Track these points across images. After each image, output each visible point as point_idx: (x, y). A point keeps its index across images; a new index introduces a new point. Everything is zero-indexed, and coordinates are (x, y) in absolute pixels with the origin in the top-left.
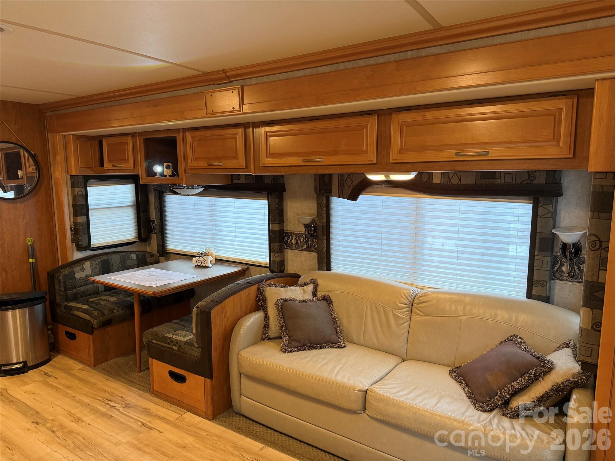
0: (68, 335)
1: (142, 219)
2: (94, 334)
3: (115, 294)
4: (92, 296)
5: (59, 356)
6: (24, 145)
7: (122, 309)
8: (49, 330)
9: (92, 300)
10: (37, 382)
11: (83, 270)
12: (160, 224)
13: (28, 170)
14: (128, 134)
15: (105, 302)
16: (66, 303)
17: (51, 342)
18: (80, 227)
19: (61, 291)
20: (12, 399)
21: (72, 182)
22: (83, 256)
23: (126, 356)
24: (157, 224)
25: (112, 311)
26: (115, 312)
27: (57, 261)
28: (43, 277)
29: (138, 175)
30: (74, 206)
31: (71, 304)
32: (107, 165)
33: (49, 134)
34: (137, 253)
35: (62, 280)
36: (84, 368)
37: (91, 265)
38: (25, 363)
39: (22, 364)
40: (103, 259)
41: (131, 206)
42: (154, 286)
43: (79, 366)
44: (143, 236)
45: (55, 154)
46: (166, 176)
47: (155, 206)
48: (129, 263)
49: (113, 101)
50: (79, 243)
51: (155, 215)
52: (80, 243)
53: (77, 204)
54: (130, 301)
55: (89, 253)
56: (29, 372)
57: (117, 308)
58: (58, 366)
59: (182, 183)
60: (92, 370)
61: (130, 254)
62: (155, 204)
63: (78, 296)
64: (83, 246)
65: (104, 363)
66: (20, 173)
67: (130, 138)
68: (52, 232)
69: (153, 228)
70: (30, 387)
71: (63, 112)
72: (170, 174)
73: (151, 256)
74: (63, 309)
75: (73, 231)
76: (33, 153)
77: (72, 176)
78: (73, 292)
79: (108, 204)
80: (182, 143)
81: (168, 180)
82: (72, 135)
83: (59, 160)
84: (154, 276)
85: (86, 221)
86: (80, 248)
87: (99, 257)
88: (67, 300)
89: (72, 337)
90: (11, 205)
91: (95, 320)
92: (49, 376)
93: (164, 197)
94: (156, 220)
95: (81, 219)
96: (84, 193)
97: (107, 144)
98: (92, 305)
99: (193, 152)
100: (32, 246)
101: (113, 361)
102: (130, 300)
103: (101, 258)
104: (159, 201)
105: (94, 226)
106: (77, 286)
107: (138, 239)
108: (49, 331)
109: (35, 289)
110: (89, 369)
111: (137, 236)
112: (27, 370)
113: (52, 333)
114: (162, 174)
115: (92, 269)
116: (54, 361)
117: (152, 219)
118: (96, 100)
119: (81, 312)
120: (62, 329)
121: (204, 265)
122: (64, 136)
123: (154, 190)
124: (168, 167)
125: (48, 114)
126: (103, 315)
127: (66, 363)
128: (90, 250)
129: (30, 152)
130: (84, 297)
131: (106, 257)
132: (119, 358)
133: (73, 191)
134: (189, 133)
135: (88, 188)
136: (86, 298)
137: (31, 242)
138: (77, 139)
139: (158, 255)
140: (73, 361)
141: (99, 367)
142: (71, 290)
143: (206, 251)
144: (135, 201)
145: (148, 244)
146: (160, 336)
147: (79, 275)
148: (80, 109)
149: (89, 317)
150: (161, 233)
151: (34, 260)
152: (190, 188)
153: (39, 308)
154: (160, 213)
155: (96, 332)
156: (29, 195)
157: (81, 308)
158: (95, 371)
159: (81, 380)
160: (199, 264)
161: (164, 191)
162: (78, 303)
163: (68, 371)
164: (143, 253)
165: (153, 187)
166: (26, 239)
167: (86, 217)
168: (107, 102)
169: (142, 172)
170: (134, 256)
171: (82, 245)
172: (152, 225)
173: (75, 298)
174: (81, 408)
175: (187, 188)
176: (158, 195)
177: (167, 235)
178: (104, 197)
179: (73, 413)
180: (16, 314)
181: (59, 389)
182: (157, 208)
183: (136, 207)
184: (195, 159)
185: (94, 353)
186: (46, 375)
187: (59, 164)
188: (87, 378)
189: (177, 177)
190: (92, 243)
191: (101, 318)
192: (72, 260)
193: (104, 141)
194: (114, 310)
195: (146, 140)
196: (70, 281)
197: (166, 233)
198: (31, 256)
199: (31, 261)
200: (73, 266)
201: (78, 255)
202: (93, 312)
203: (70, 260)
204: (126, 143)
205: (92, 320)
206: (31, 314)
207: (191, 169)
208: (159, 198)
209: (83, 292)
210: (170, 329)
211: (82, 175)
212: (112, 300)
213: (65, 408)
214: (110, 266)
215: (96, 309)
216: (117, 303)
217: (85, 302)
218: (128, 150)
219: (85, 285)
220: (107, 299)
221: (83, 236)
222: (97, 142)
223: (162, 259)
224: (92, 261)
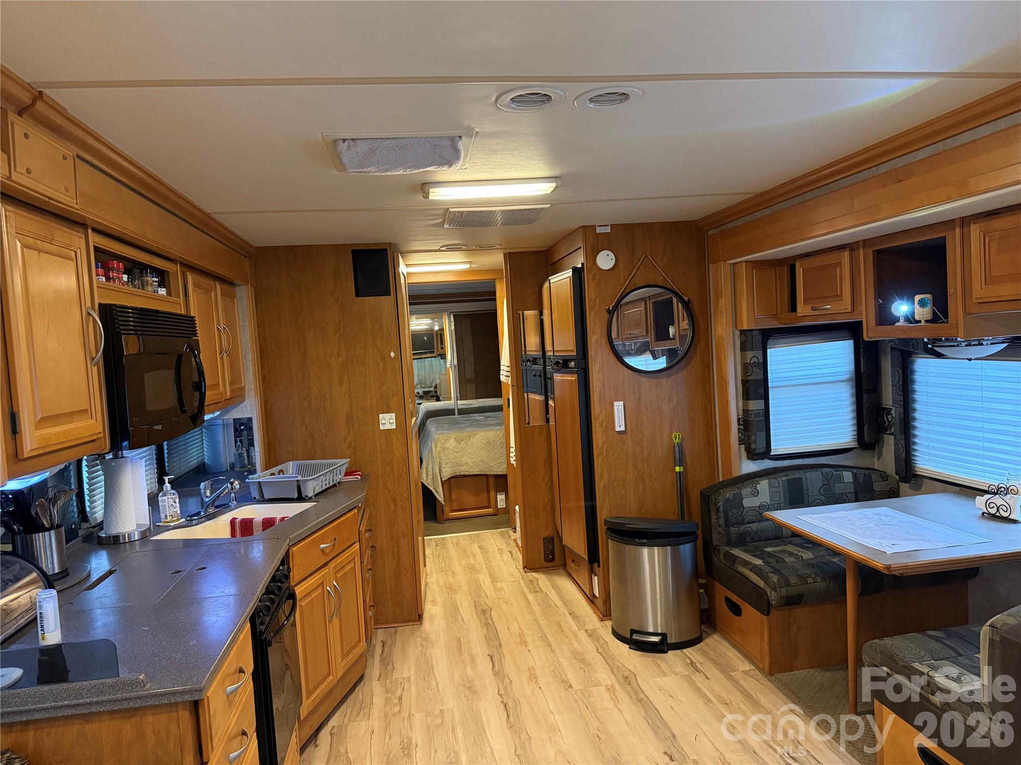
0: (729, 605)
1: (865, 405)
2: (771, 614)
3: (811, 545)
4: (770, 542)
5: (715, 636)
6: (673, 287)
7: (824, 580)
8: (700, 586)
9: (769, 549)
10: (679, 677)
11: (756, 493)
12: (903, 417)
13: (681, 325)
14: (841, 248)
15: (792, 559)
16: (727, 549)
17: (704, 608)
18: (753, 418)
19: (720, 526)
20: (641, 696)
21: (743, 341)
22: (758, 470)
23: (827, 671)
24: (895, 417)
25: (803, 578)
26: (809, 582)
27: (716, 473)
28: (695, 498)
29: (861, 322)
30: (745, 382)
31: (736, 552)
32: (802, 309)
33: (710, 265)
34: (855, 471)
35: (721, 508)
36: (752, 671)
37: (771, 486)
38: (664, 636)
39: (660, 637)
40: (791, 477)
41: (846, 381)
42: (889, 551)
43: (744, 664)
44: (866, 438)
45: (718, 297)
46: (920, 322)
47: (892, 381)
48: (838, 489)
49: (814, 189)
50: (750, 446)
51: (893, 399)
52: (753, 446)
53: (750, 378)
54: (839, 565)
55: (767, 464)
56: (669, 651)
57: (813, 576)
58: (712, 654)
59: (955, 335)
60: (765, 681)
61: (840, 472)
62: (892, 377)
63: (748, 539)
64: (757, 452)
65: (787, 673)
66: (672, 330)
67: (847, 253)
68: (710, 426)
69: (887, 423)
70: (668, 682)
71: (731, 225)
72: (929, 316)
73: (882, 478)
74: (722, 557)
75: (741, 425)
76: (686, 299)
77: (742, 332)
78: (739, 531)
79: (803, 377)
80: (958, 249)
81: (923, 329)
82: (746, 262)
83: (724, 307)
84: (888, 526)
85: (763, 408)
86: (753, 456)
87: (784, 474)
88: (729, 543)
89: (736, 610)
90: (653, 381)
91: (773, 592)
92: (698, 670)
93: (912, 363)
94: (893, 408)
95: (756, 405)
96: (761, 360)
97: (803, 270)
98: (770, 560)
99: (987, 266)
100: (680, 446)
101: (804, 674)
102: (839, 563)
103: (787, 475)
104: (901, 371)
105: (776, 417)
106: (746, 521)
107: (856, 443)
108: (701, 588)
109: (683, 517)
110: (761, 676)
111: (856, 437)
112: (666, 650)
113: (706, 592)
114: (910, 319)
115: (771, 493)
116: (706, 644)
117: (885, 406)
118: (785, 193)
119: (751, 570)
120: (721, 592)
121: (1005, 515)
122: (732, 265)
123: (892, 348)
124: (922, 303)
125: (710, 233)
126: (788, 584)
127: (725, 654)
128: (768, 459)
129: (682, 298)
130: (758, 541)
131: (796, 475)
132: (815, 669)
133: (743, 357)
134: (977, 225)
135: (769, 351)
136: (760, 544)
137: (679, 438)
138: (753, 267)
139: (897, 477)
140: (736, 652)
141: (778, 678)
142: (735, 526)
143: (1011, 483)
144: (854, 372)
145: (876, 455)
146: (901, 663)
147: (749, 502)
148: (758, 214)
149: (763, 582)
150: (903, 436)
151: (682, 469)
152: (974, 345)
153: (686, 549)
154: (904, 396)
155: (773, 612)
156: (677, 366)
157: (750, 563)
158: (769, 684)
159: (746, 695)
160: (993, 511)
161: (912, 350)
162: (746, 551)
163: (726, 670)
164: (867, 472)
165: (890, 344)
166: (672, 433)
167: (763, 400)
168: (805, 193)
169: (867, 315)
170: (848, 476)
171: (755, 450)
172: (885, 418)
173: (742, 541)
174: (742, 756)
175: (966, 345)
176: (900, 359)
177: (916, 440)
178: (796, 365)
179: (728, 760)
180: (654, 553)
181: (709, 700)
182: (898, 386)
183: (854, 383)
184: (989, 280)
185: (771, 650)
186: (692, 666)
187: (723, 313)
188: (755, 693)
189: (943, 322)
190: (772, 448)
191: (784, 589)
192: (738, 474)
193: (798, 265)
194: (808, 579)
195: (878, 252)
196: (734, 511)
197: (915, 436)
198: (678, 463)
199: (677, 469)
200: (741, 484)
201: (749, 467)
202: (770, 575)
203: (736, 474)
204: (839, 264)
205: (768, 591)
206: (676, 558)
207: (979, 303)
208: (901, 366)
209: (756, 532)
210: (923, 653)
211: (759, 330)
212: (805, 556)
213: (716, 744)
214: (804, 492)
215: (776, 571)
216: (813, 566)
217: (757, 553)
218: (841, 276)
219: (760, 521)
220: (795, 553)
221: (758, 434)
222: (786, 270)
223: (904, 487)
224: (772, 480)
